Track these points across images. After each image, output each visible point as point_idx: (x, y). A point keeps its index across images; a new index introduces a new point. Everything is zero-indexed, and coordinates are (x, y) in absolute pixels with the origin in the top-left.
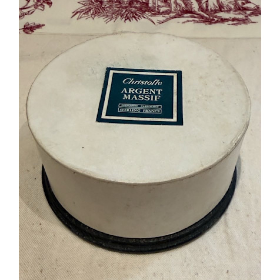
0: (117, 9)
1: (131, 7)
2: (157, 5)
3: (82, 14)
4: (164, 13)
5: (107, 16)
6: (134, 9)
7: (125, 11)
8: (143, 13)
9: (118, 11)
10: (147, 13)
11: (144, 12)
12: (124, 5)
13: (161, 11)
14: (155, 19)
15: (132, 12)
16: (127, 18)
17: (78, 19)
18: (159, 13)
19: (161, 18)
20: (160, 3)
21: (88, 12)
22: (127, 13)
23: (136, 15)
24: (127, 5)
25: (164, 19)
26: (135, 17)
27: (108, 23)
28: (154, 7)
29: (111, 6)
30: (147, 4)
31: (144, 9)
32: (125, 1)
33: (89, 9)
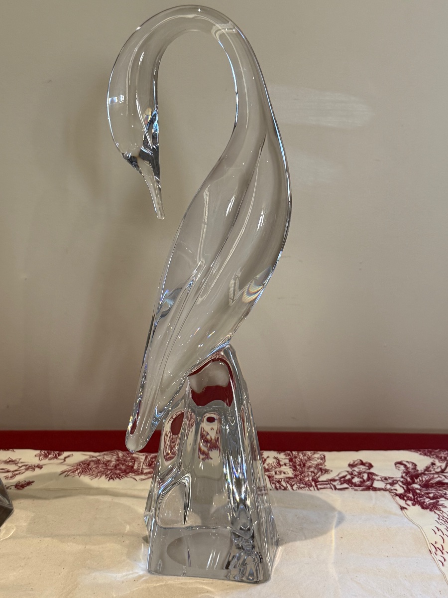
0: (103, 470)
1: (116, 470)
2: (141, 467)
3: (70, 472)
4: (146, 474)
5: (93, 475)
6: (118, 471)
7: (110, 473)
8: (126, 474)
9: (104, 471)
10: (130, 473)
11: (128, 473)
12: (109, 468)
13: (144, 472)
14: (138, 477)
15: (116, 474)
16: (111, 478)
17: (65, 476)
18: (142, 473)
19: (143, 477)
20: (144, 467)
21: (75, 471)
22: (111, 474)
23: (120, 475)
24: (113, 468)
25: (146, 477)
26: (119, 477)
27: (93, 480)
28: (138, 469)
29: (98, 466)
30: (132, 467)
31: (128, 471)
32: (112, 464)
33: (77, 469)
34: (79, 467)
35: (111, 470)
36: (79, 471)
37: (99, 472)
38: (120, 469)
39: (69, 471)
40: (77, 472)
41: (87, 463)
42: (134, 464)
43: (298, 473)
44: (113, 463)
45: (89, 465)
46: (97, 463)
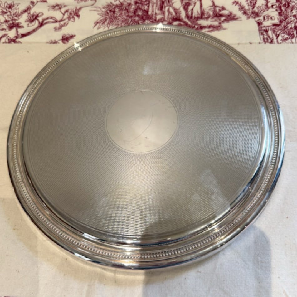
1: (135, 16)
2: (154, 13)
4: (159, 21)
9: (126, 20)
11: (145, 20)
13: (157, 19)
15: (135, 21)
17: (98, 28)
18: (155, 21)
20: (157, 11)
28: (153, 15)
29: (121, 14)
30: (147, 12)
31: (144, 18)
32: (132, 10)
33: (106, 19)
34: (107, 16)
35: (131, 17)
36: (107, 21)
37: (123, 21)
38: (138, 16)
39: (100, 23)
40: (106, 23)
41: (113, 10)
42: (148, 7)
43: (282, 17)
44: (133, 7)
45: (114, 12)
46: (120, 10)
